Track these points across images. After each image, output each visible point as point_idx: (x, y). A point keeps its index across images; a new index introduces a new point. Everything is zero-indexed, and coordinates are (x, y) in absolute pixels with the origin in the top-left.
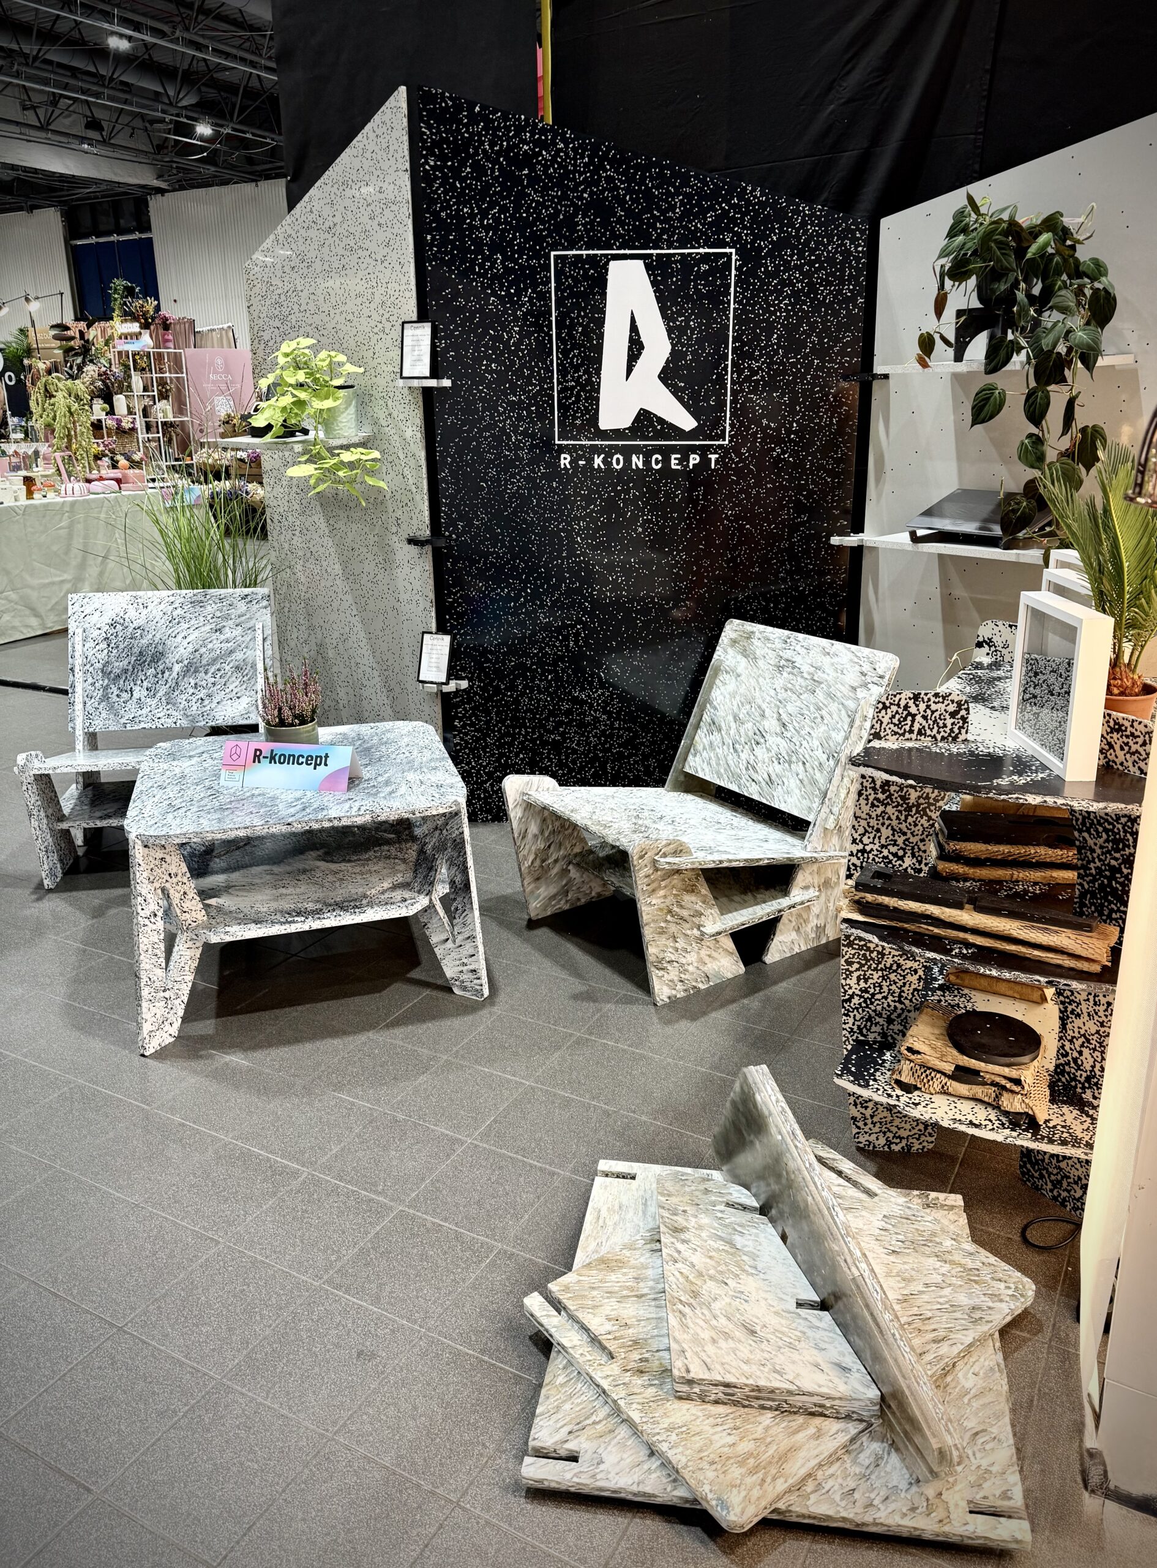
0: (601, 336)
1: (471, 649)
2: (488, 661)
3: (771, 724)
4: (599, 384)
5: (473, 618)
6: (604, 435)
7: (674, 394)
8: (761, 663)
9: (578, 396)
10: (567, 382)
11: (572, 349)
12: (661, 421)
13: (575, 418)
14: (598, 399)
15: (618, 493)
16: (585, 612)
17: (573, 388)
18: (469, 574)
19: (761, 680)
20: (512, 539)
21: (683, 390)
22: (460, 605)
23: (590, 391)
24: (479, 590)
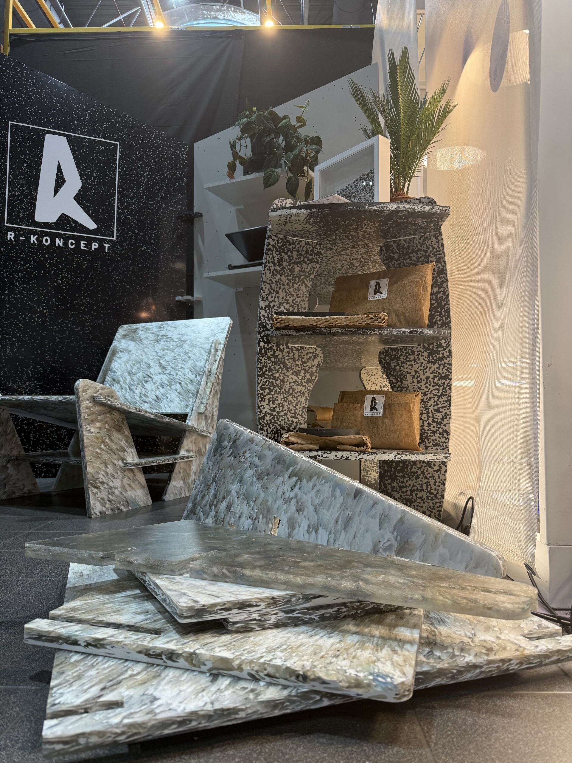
3: (155, 369)
4: (36, 196)
6: (39, 225)
7: (84, 209)
8: (145, 342)
9: (22, 201)
10: (15, 192)
11: (19, 175)
12: (75, 222)
13: (19, 212)
14: (35, 205)
15: (46, 259)
17: (18, 196)
19: (145, 350)
21: (89, 207)
23: (30, 199)
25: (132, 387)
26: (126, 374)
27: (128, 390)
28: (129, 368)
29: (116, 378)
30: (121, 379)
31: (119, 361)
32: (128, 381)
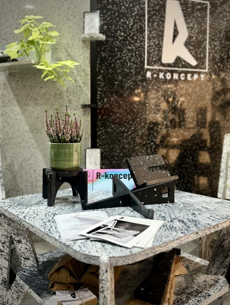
0: (163, 27)
1: (107, 155)
2: (114, 160)
5: (109, 141)
18: (108, 121)
20: (127, 106)
22: (103, 135)
24: (112, 128)
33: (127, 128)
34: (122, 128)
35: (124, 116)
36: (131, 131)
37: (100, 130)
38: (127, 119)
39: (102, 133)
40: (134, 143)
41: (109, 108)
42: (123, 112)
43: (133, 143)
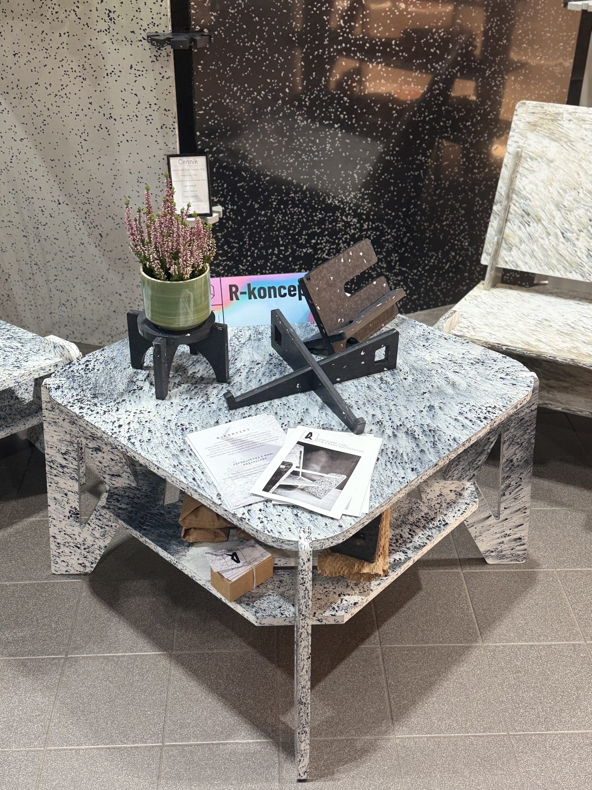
1: (225, 168)
2: (243, 179)
5: (227, 131)
16: (344, 108)
18: (222, 77)
19: (584, 164)
20: (272, 28)
22: (212, 117)
24: (234, 96)
25: (568, 235)
26: (553, 207)
27: (562, 239)
28: (555, 195)
29: (530, 210)
30: (542, 215)
31: (531, 177)
32: (557, 221)
33: (271, 91)
34: (259, 94)
35: (265, 59)
36: (283, 99)
37: (202, 103)
38: (273, 64)
39: (207, 113)
40: (292, 129)
41: (225, 39)
42: (263, 47)
43: (288, 130)
